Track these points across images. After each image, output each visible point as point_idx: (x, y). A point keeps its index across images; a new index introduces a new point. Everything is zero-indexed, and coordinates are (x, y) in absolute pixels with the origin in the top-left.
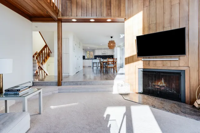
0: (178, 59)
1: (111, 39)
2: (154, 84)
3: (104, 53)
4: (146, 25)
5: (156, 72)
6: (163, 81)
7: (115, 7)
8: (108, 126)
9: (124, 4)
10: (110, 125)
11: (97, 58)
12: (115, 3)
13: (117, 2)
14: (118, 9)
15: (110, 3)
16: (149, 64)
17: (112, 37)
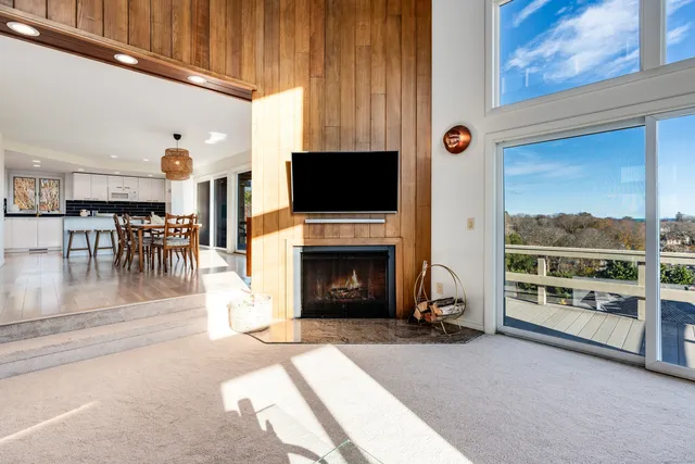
0: (383, 221)
1: (173, 144)
2: (334, 287)
3: (120, 191)
4: (316, 126)
5: (338, 253)
6: (354, 277)
7: (223, 45)
8: (264, 427)
9: (253, 43)
10: (268, 422)
11: (84, 213)
12: (222, 27)
13: (229, 26)
14: (234, 53)
15: (206, 20)
16: (322, 232)
17: (177, 137)
